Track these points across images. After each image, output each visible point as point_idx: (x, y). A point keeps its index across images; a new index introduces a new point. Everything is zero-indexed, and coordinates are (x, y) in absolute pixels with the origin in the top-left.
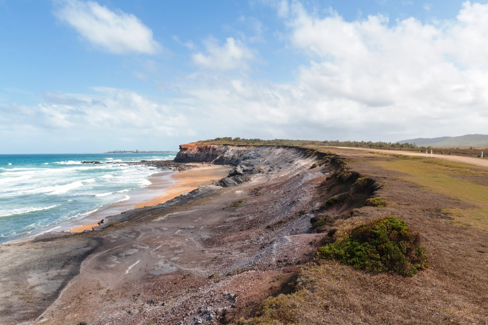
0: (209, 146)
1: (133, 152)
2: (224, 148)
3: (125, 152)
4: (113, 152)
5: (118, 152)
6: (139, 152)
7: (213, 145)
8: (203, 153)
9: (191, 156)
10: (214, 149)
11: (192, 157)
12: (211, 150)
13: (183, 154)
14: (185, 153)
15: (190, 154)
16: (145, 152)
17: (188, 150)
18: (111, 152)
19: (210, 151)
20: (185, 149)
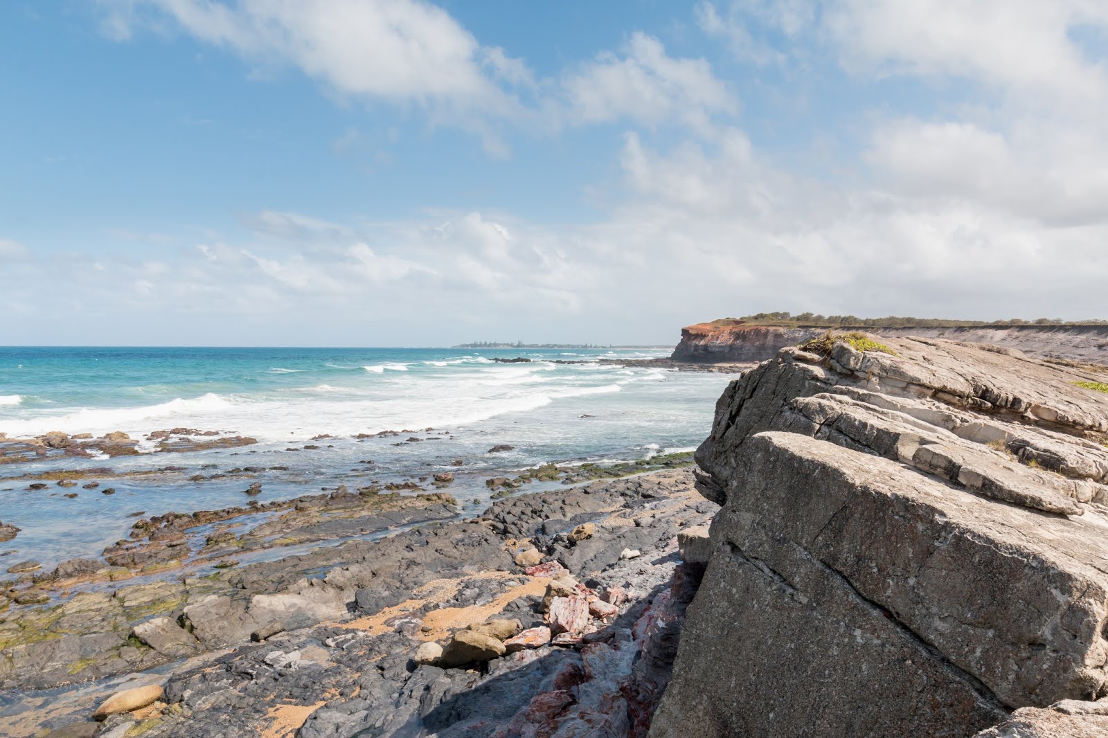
0: (764, 329)
1: (511, 345)
2: (802, 333)
3: (496, 345)
4: (471, 345)
5: (481, 345)
6: (524, 346)
7: (774, 328)
8: (749, 344)
9: (717, 350)
10: (778, 336)
11: (721, 352)
12: (770, 338)
13: (696, 346)
14: (702, 343)
15: (715, 346)
16: (537, 346)
17: (707, 339)
18: (467, 346)
19: (767, 340)
20: (701, 336)
